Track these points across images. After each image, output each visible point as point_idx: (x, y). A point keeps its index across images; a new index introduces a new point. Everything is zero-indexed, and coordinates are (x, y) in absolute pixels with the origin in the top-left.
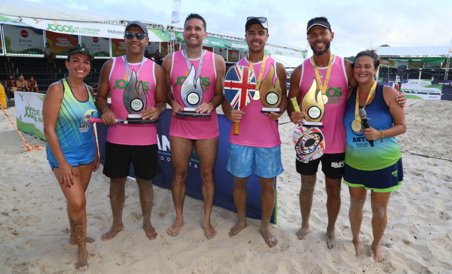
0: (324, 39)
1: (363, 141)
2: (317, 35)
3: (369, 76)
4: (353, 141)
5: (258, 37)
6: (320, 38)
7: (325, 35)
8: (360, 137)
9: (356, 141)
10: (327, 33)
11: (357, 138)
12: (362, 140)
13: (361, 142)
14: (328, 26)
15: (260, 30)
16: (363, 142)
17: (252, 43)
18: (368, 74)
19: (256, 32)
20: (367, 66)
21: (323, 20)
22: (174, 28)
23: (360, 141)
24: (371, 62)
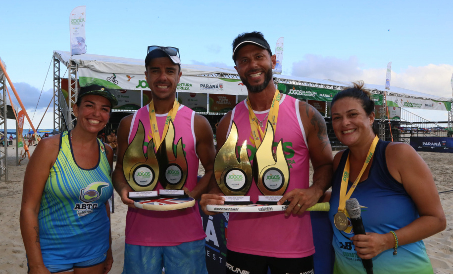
0: (261, 66)
2: (249, 61)
3: (360, 130)
5: (165, 77)
6: (255, 64)
7: (262, 60)
10: (264, 56)
11: (346, 243)
14: (265, 45)
15: (168, 67)
17: (157, 86)
18: (358, 127)
19: (163, 70)
20: (352, 114)
21: (257, 36)
23: (351, 248)
24: (356, 105)
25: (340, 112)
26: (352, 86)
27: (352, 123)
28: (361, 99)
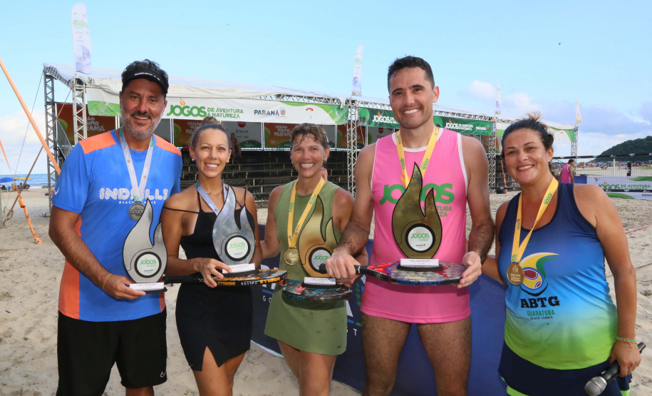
1: (543, 306)
3: (539, 166)
4: (523, 306)
8: (536, 298)
9: (527, 306)
11: (530, 300)
12: (539, 303)
13: (540, 309)
16: (544, 309)
18: (535, 163)
20: (529, 149)
22: (357, 103)
23: (537, 306)
24: (534, 138)
25: (516, 145)
26: (527, 117)
27: (531, 158)
28: (539, 131)
